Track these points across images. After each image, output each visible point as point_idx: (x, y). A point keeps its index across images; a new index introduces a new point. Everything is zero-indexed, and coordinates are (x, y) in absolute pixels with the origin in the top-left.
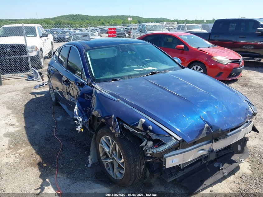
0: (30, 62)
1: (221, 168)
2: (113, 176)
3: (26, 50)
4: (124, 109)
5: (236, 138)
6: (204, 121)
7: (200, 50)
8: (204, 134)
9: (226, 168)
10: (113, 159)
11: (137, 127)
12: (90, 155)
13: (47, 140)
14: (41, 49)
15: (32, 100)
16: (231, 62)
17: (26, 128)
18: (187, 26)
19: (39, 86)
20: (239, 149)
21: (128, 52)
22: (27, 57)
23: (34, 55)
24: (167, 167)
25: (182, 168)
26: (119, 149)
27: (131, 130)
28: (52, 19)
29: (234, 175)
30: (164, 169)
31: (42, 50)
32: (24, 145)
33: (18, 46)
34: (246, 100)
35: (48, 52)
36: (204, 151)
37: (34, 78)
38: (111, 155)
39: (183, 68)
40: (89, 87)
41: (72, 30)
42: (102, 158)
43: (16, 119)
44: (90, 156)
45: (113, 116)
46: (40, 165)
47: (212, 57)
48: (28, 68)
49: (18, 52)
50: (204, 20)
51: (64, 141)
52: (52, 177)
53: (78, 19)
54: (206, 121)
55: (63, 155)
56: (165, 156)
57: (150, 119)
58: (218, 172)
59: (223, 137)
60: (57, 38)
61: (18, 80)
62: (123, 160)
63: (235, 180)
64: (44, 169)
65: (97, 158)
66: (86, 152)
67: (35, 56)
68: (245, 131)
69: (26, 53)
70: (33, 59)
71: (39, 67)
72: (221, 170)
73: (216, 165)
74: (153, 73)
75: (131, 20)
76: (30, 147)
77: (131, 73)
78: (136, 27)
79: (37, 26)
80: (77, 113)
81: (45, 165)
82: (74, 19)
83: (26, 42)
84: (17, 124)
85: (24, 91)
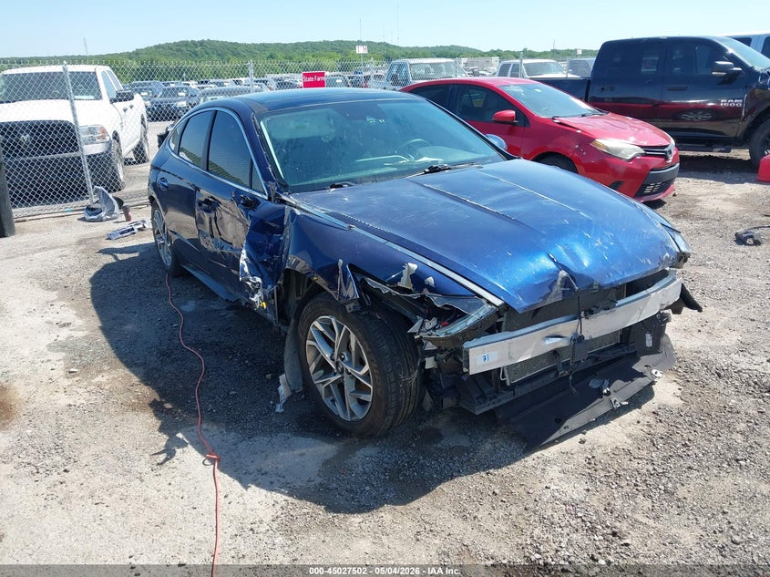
0: (88, 171)
1: (605, 391)
2: (342, 416)
3: (75, 138)
4: (366, 245)
5: (639, 312)
6: (556, 263)
7: (560, 123)
8: (557, 295)
9: (619, 391)
10: (342, 373)
11: (399, 284)
12: (283, 372)
13: (163, 354)
14: (116, 136)
15: (107, 268)
16: (643, 152)
17: (106, 330)
18: (527, 66)
19: (122, 233)
20: (649, 343)
21: (368, 120)
22: (79, 158)
23: (99, 152)
24: (473, 371)
25: (508, 384)
26: (356, 342)
27: (385, 289)
28: (130, 56)
29: (640, 408)
30: (465, 378)
31: (118, 141)
32: (106, 368)
33: (54, 125)
34: (663, 225)
35: (134, 144)
36: (559, 339)
37: (103, 214)
38: (337, 364)
39: (509, 158)
40: (274, 205)
41: (193, 84)
42: (314, 377)
43: (75, 312)
44: (284, 376)
45: (341, 261)
46: (156, 407)
47: (592, 139)
48: (83, 189)
49: (49, 144)
50: (576, 50)
51: (208, 355)
52: (189, 429)
53: (207, 53)
54: (561, 264)
55: (211, 384)
56: (466, 345)
57: (430, 263)
58: (599, 400)
59: (605, 306)
60: (153, 109)
61: (57, 220)
62: (367, 368)
63: (641, 418)
64: (166, 413)
65: (300, 380)
66: (269, 376)
67: (102, 153)
68: (661, 297)
69: (76, 144)
70: (96, 163)
71: (114, 185)
72: (606, 394)
73: (594, 384)
74: (434, 170)
75: (366, 52)
76: (123, 371)
77: (376, 172)
78: (381, 72)
79: (101, 70)
80: (246, 269)
81: (168, 406)
82: (197, 55)
83: (75, 115)
84: (79, 322)
85: (82, 247)
